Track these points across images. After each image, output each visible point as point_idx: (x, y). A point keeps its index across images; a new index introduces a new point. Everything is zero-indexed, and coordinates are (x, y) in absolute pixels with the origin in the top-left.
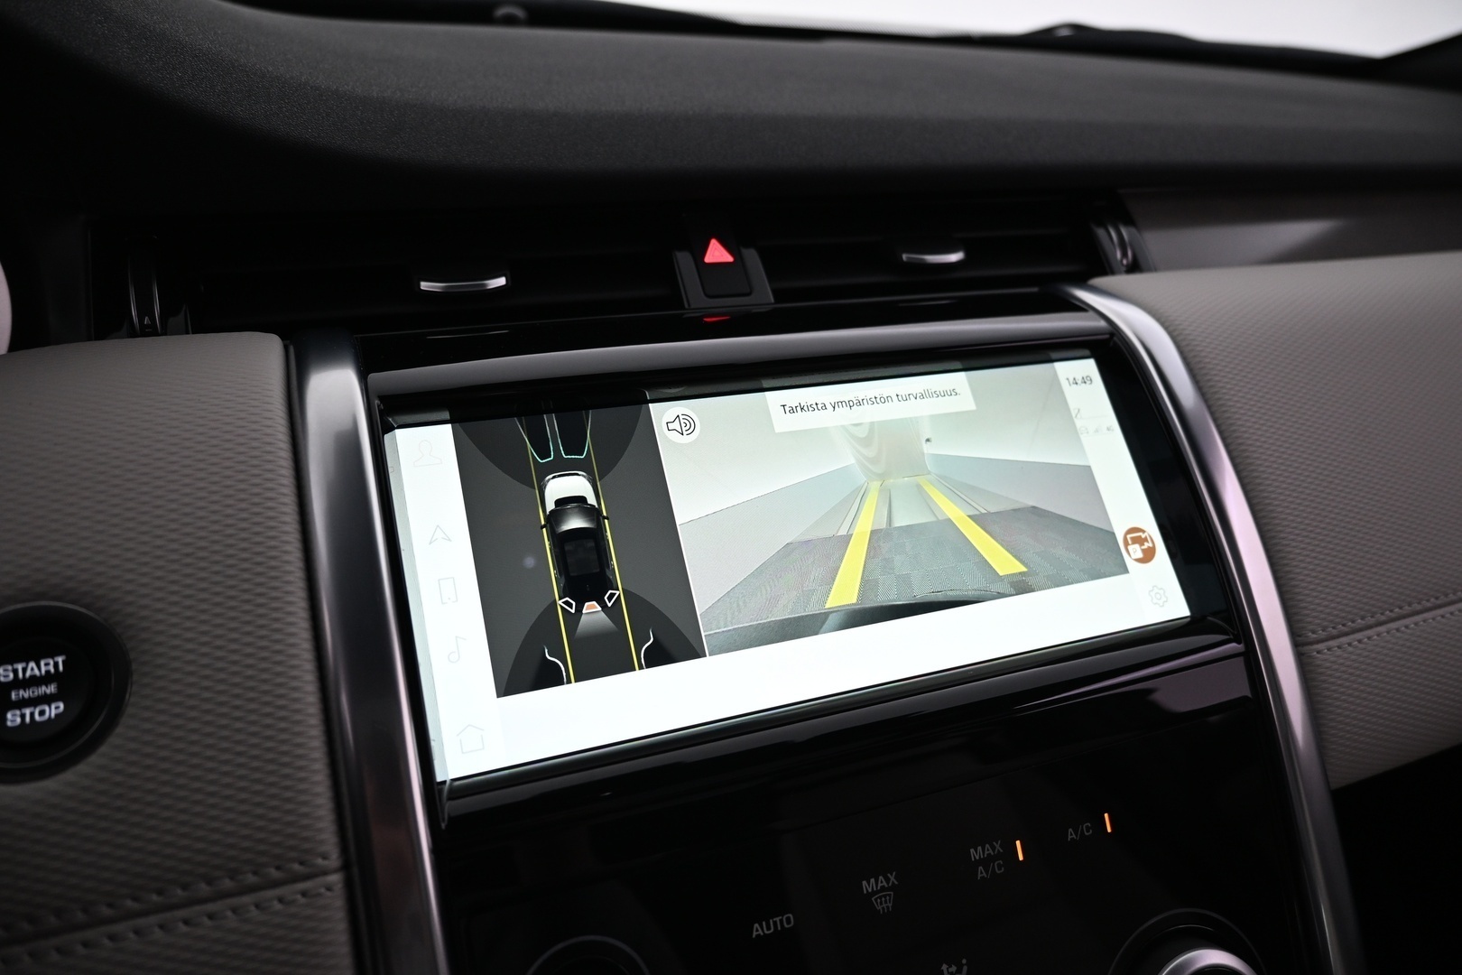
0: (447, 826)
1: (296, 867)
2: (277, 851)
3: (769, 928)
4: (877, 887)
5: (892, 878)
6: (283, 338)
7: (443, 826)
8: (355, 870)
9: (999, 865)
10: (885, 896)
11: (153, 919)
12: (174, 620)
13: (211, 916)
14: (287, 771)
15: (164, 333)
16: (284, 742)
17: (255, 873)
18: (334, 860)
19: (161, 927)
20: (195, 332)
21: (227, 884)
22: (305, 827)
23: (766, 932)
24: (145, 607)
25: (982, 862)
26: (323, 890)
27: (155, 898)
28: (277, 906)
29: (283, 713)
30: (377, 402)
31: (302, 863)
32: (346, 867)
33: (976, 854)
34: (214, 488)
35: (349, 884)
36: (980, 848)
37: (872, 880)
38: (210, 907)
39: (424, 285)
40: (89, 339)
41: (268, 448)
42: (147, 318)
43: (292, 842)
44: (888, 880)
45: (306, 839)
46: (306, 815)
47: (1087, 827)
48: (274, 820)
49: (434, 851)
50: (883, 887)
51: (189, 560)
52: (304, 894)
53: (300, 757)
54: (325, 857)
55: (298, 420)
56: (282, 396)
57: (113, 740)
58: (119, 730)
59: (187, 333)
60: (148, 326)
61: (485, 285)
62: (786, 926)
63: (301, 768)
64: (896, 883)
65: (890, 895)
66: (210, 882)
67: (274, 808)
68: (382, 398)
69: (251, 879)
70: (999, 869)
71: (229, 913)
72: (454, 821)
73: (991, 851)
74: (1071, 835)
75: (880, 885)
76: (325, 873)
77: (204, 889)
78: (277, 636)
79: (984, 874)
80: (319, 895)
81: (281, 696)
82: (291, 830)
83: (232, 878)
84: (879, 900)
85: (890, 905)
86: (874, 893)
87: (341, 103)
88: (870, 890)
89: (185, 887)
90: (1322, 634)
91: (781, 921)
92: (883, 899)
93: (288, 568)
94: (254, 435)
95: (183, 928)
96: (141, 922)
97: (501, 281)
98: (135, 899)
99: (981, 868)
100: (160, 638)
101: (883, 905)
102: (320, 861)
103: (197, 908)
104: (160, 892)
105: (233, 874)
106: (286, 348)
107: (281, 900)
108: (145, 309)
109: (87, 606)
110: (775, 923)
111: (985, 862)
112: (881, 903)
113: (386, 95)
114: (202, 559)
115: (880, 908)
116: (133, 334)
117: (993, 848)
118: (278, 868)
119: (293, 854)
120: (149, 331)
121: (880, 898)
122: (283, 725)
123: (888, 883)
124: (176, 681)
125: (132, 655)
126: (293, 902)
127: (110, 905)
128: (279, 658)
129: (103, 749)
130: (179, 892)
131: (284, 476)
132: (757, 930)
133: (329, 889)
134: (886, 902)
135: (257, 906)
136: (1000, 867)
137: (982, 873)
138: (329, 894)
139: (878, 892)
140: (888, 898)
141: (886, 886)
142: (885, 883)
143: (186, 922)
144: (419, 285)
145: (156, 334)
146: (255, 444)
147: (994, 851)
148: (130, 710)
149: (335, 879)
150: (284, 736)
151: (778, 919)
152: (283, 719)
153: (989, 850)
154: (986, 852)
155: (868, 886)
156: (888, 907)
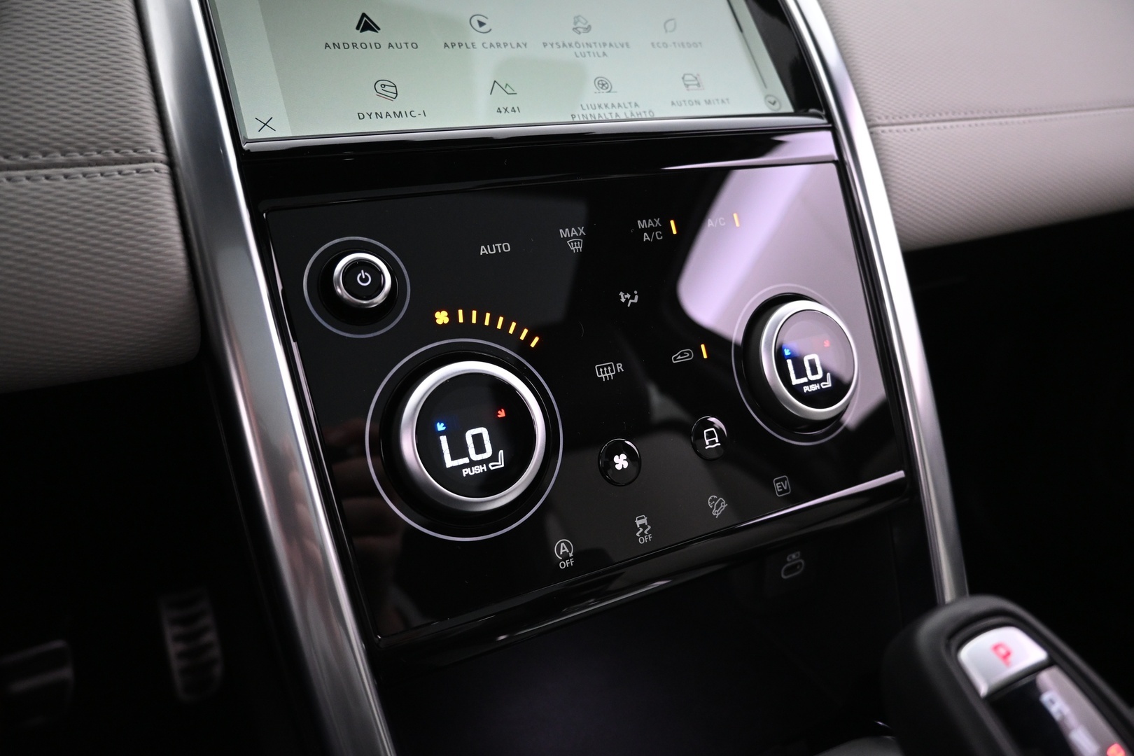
1: (131, 152)
3: (492, 250)
4: (570, 235)
5: (581, 230)
10: (577, 242)
11: (22, 172)
13: (66, 176)
17: (100, 152)
18: (161, 156)
19: (28, 178)
21: (78, 158)
22: (138, 134)
23: (490, 252)
25: (645, 230)
26: (153, 171)
27: (22, 158)
28: (118, 176)
31: (135, 151)
33: (642, 224)
36: (644, 221)
37: (567, 230)
38: (65, 170)
44: (578, 232)
47: (722, 220)
50: (575, 235)
52: (139, 171)
54: (153, 152)
62: (505, 250)
64: (585, 234)
65: (580, 242)
66: (64, 153)
69: (97, 156)
70: (659, 237)
71: (81, 176)
73: (652, 224)
74: (710, 223)
75: (572, 234)
76: (154, 162)
77: (61, 159)
79: (648, 238)
80: (150, 173)
83: (81, 153)
84: (572, 244)
85: (581, 248)
86: (568, 238)
88: (565, 236)
89: (45, 154)
90: (886, 122)
91: (501, 247)
95: (44, 180)
96: (13, 173)
98: (6, 157)
99: (645, 234)
102: (150, 153)
103: (55, 170)
104: (25, 155)
105: (82, 150)
107: (120, 172)
110: (496, 247)
111: (650, 231)
112: (574, 246)
115: (573, 248)
117: (654, 221)
118: (117, 151)
121: (573, 242)
123: (579, 234)
126: (129, 175)
130: (40, 157)
132: (483, 250)
133: (157, 171)
134: (577, 246)
135: (102, 174)
136: (659, 235)
137: (646, 237)
139: (571, 238)
141: (577, 235)
142: (576, 233)
143: (47, 177)
147: (655, 224)
151: (498, 245)
153: (651, 224)
154: (649, 225)
155: (564, 233)
156: (579, 249)
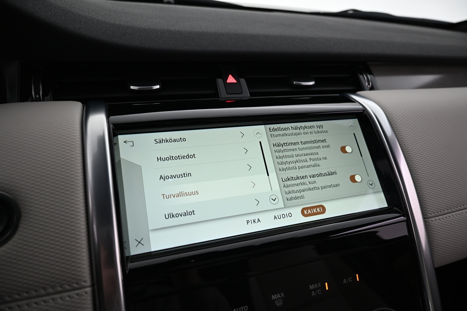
0: (128, 272)
1: (75, 285)
2: (69, 279)
3: (239, 310)
5: (282, 295)
6: (83, 103)
7: (127, 272)
8: (96, 287)
9: (319, 291)
10: (280, 301)
11: (24, 302)
12: (37, 198)
13: (44, 302)
14: (73, 252)
15: (43, 100)
16: (73, 242)
17: (61, 287)
18: (89, 283)
19: (27, 305)
20: (54, 100)
21: (51, 290)
22: (79, 271)
24: (27, 194)
25: (313, 290)
26: (84, 294)
27: (25, 295)
28: (68, 299)
29: (73, 232)
30: (112, 126)
31: (77, 284)
32: (92, 285)
33: (311, 287)
34: (54, 153)
35: (93, 291)
36: (313, 285)
37: (275, 295)
38: (45, 298)
39: (132, 87)
40: (18, 102)
41: (73, 140)
42: (37, 95)
43: (74, 277)
44: (281, 295)
45: (79, 276)
46: (79, 267)
47: (350, 279)
48: (68, 269)
49: (124, 281)
50: (279, 298)
51: (43, 178)
52: (77, 295)
53: (78, 247)
54: (85, 282)
55: (84, 131)
56: (79, 123)
57: (14, 239)
58: (16, 236)
59: (51, 101)
60: (38, 98)
61: (152, 88)
62: (245, 310)
63: (78, 251)
64: (284, 296)
65: (281, 300)
66: (45, 289)
67: (68, 265)
68: (114, 125)
69: (59, 289)
71: (51, 301)
72: (131, 270)
73: (317, 286)
74: (345, 281)
75: (278, 297)
76: (85, 287)
77: (42, 292)
78: (72, 205)
79: (314, 294)
80: (82, 295)
81: (72, 226)
82: (74, 272)
83: (53, 288)
84: (277, 302)
85: (281, 304)
86: (276, 300)
87: (105, 25)
88: (274, 298)
89: (36, 291)
90: (433, 215)
91: (243, 308)
92: (279, 302)
93: (78, 181)
94: (68, 136)
95: (34, 305)
96: (20, 303)
97: (158, 87)
98: (18, 295)
99: (313, 292)
100: (32, 205)
101: (279, 304)
102: (83, 283)
103: (40, 299)
104: (27, 293)
105: (53, 287)
106: (83, 107)
107: (69, 296)
108: (37, 92)
109: (7, 193)
110: (241, 309)
111: (315, 290)
112: (278, 303)
113: (121, 23)
114: (48, 177)
115: (277, 305)
116: (33, 100)
117: (318, 285)
118: (69, 285)
119: (74, 281)
120: (38, 100)
121: (278, 301)
122: (73, 236)
124: (36, 219)
125: (22, 210)
126: (73, 297)
127: (10, 297)
128: (73, 212)
129: (10, 242)
130: (34, 293)
131: (78, 150)
133: (86, 293)
135: (61, 298)
136: (320, 292)
137: (313, 294)
138: (86, 295)
139: (277, 299)
140: (281, 301)
141: (280, 297)
142: (280, 296)
143: (36, 303)
144: (130, 87)
145: (40, 101)
146: (69, 139)
147: (318, 286)
148: (20, 229)
149: (89, 290)
150: (73, 240)
151: (242, 308)
152: (73, 234)
153: (316, 286)
154: (315, 287)
155: (274, 297)
156: (280, 305)
